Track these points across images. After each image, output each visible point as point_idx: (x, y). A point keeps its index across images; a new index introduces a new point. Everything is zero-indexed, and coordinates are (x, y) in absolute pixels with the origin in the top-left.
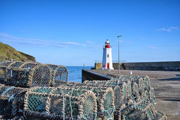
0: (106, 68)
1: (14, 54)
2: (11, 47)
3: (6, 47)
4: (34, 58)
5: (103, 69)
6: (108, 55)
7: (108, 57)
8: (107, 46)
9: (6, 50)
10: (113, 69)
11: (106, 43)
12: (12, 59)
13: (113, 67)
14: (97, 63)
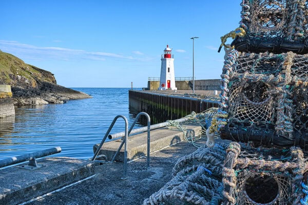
0: (166, 88)
1: (22, 68)
2: (16, 58)
3: (9, 57)
4: (53, 75)
5: (162, 89)
6: (169, 68)
7: (169, 71)
8: (167, 56)
9: (9, 61)
10: (176, 89)
11: (166, 51)
12: (18, 76)
13: (176, 87)
14: (152, 80)
